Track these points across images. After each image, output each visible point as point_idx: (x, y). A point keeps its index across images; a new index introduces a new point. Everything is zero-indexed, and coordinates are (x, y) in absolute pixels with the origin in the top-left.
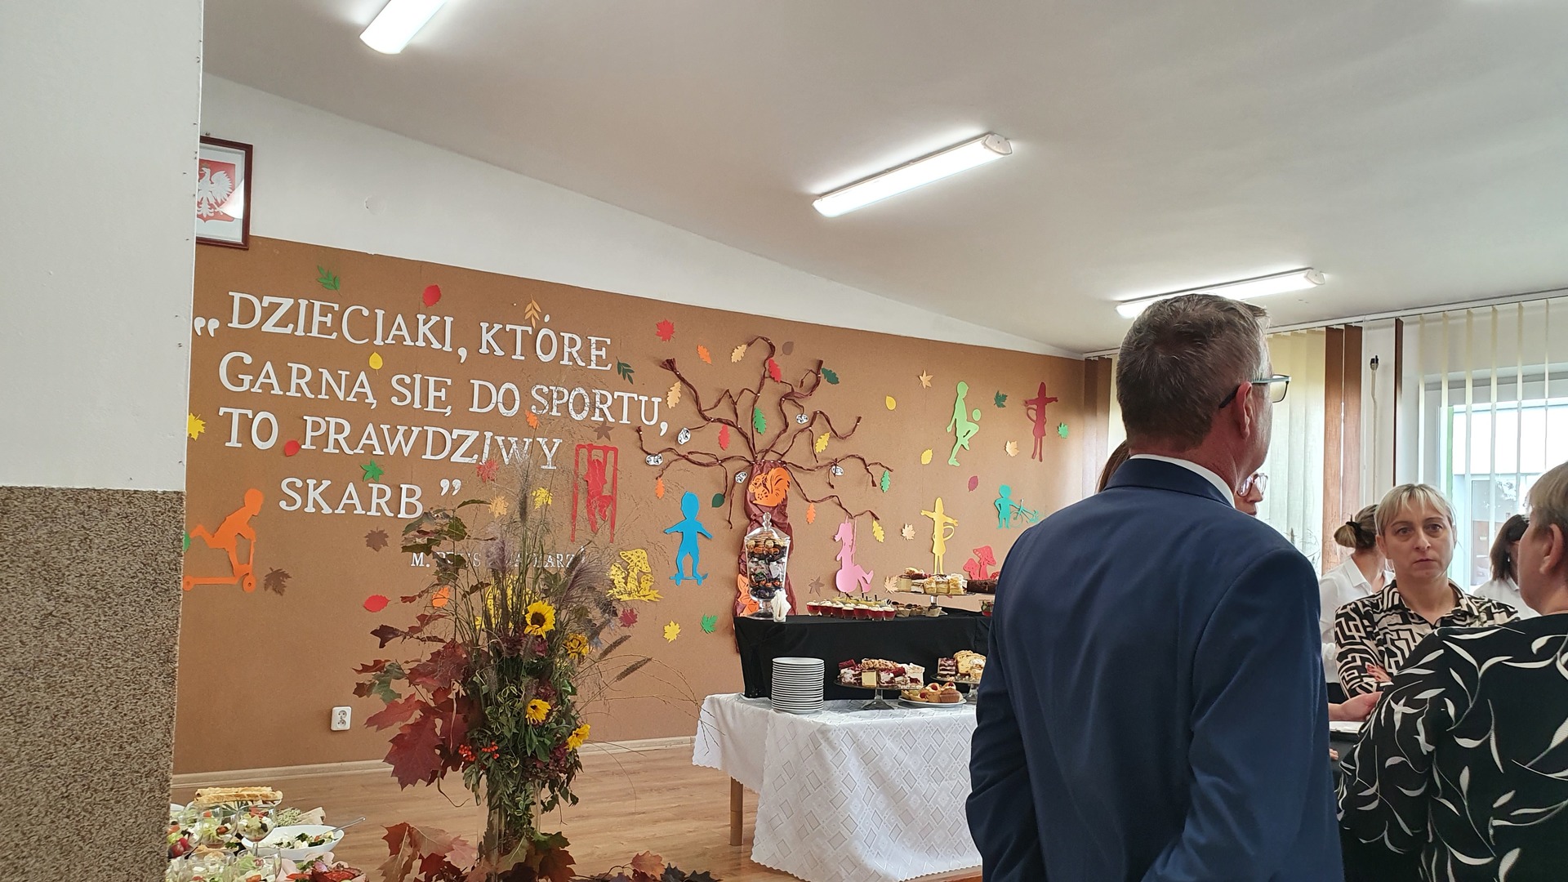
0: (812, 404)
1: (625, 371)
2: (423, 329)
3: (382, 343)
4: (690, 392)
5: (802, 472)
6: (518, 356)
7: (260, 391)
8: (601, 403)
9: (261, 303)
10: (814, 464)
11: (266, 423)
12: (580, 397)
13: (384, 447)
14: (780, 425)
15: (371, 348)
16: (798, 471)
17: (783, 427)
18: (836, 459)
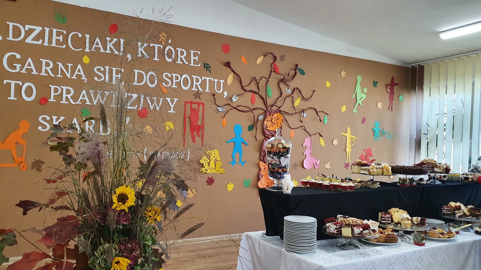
0: (293, 84)
1: (207, 68)
2: (109, 45)
3: (89, 51)
4: (238, 78)
5: (288, 115)
6: (156, 59)
7: (26, 72)
8: (196, 82)
9: (24, 28)
10: (294, 112)
11: (29, 88)
12: (186, 79)
13: (91, 101)
14: (278, 94)
15: (84, 53)
16: (287, 115)
17: (280, 94)
18: (304, 109)
